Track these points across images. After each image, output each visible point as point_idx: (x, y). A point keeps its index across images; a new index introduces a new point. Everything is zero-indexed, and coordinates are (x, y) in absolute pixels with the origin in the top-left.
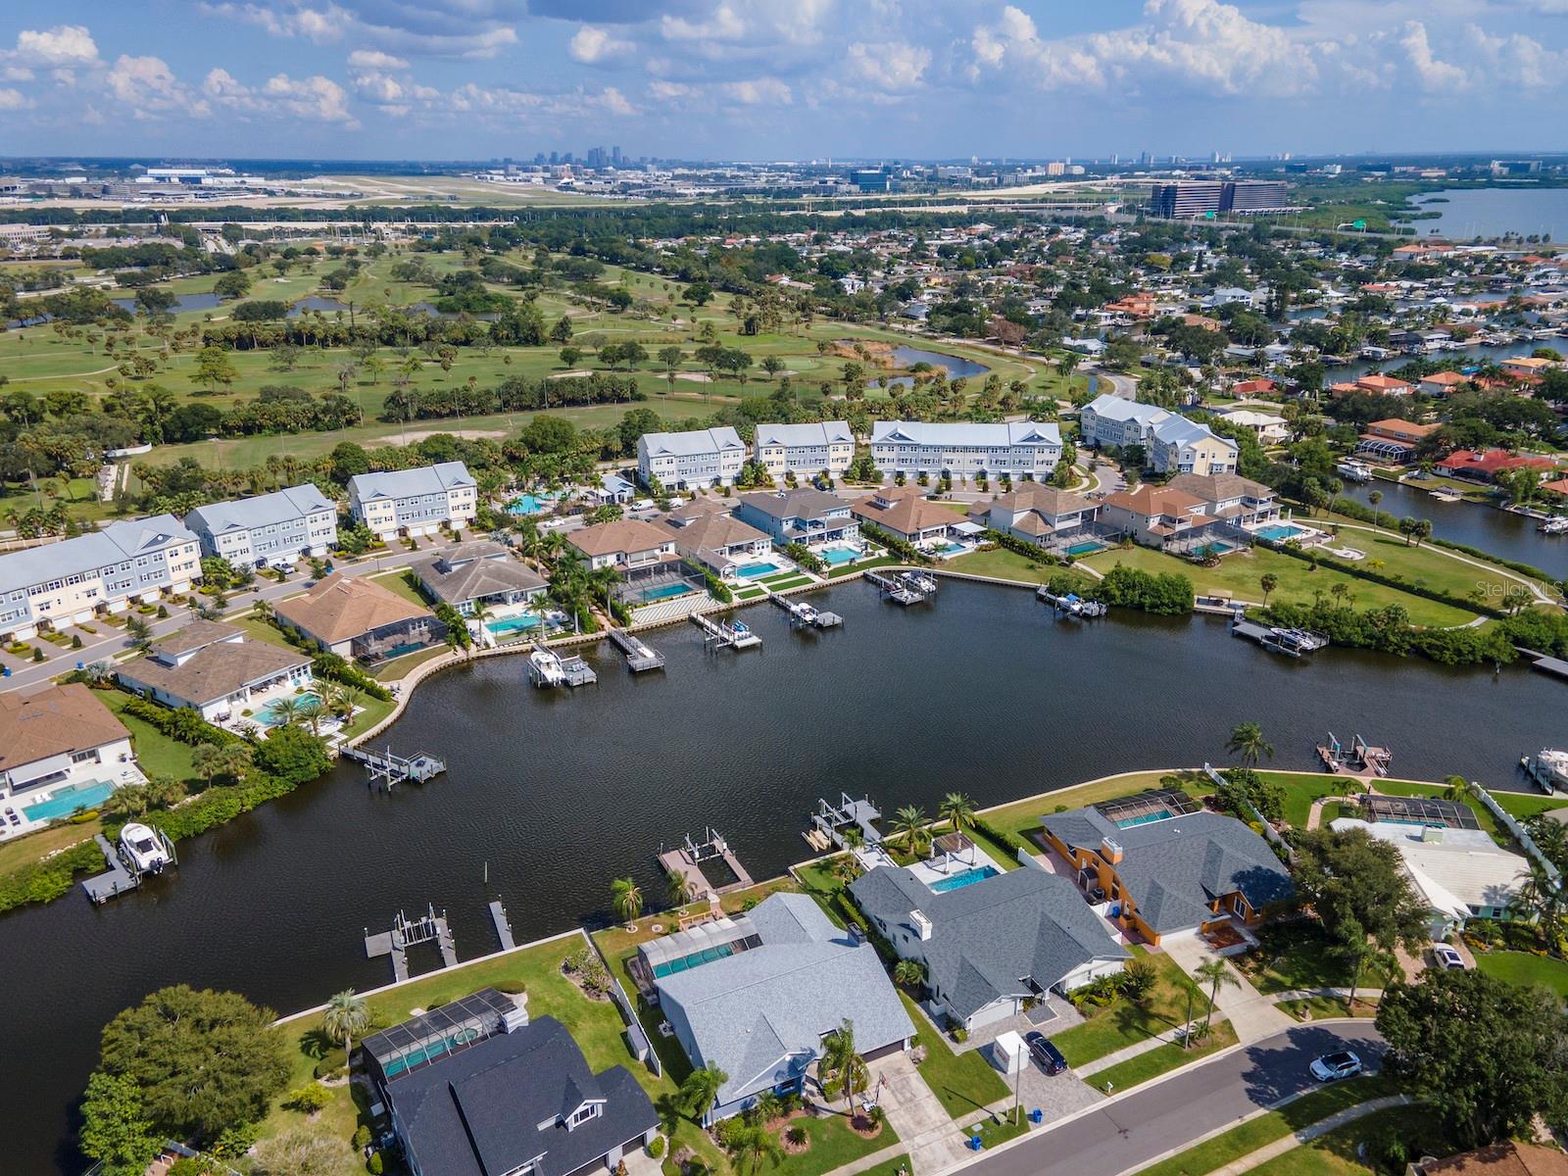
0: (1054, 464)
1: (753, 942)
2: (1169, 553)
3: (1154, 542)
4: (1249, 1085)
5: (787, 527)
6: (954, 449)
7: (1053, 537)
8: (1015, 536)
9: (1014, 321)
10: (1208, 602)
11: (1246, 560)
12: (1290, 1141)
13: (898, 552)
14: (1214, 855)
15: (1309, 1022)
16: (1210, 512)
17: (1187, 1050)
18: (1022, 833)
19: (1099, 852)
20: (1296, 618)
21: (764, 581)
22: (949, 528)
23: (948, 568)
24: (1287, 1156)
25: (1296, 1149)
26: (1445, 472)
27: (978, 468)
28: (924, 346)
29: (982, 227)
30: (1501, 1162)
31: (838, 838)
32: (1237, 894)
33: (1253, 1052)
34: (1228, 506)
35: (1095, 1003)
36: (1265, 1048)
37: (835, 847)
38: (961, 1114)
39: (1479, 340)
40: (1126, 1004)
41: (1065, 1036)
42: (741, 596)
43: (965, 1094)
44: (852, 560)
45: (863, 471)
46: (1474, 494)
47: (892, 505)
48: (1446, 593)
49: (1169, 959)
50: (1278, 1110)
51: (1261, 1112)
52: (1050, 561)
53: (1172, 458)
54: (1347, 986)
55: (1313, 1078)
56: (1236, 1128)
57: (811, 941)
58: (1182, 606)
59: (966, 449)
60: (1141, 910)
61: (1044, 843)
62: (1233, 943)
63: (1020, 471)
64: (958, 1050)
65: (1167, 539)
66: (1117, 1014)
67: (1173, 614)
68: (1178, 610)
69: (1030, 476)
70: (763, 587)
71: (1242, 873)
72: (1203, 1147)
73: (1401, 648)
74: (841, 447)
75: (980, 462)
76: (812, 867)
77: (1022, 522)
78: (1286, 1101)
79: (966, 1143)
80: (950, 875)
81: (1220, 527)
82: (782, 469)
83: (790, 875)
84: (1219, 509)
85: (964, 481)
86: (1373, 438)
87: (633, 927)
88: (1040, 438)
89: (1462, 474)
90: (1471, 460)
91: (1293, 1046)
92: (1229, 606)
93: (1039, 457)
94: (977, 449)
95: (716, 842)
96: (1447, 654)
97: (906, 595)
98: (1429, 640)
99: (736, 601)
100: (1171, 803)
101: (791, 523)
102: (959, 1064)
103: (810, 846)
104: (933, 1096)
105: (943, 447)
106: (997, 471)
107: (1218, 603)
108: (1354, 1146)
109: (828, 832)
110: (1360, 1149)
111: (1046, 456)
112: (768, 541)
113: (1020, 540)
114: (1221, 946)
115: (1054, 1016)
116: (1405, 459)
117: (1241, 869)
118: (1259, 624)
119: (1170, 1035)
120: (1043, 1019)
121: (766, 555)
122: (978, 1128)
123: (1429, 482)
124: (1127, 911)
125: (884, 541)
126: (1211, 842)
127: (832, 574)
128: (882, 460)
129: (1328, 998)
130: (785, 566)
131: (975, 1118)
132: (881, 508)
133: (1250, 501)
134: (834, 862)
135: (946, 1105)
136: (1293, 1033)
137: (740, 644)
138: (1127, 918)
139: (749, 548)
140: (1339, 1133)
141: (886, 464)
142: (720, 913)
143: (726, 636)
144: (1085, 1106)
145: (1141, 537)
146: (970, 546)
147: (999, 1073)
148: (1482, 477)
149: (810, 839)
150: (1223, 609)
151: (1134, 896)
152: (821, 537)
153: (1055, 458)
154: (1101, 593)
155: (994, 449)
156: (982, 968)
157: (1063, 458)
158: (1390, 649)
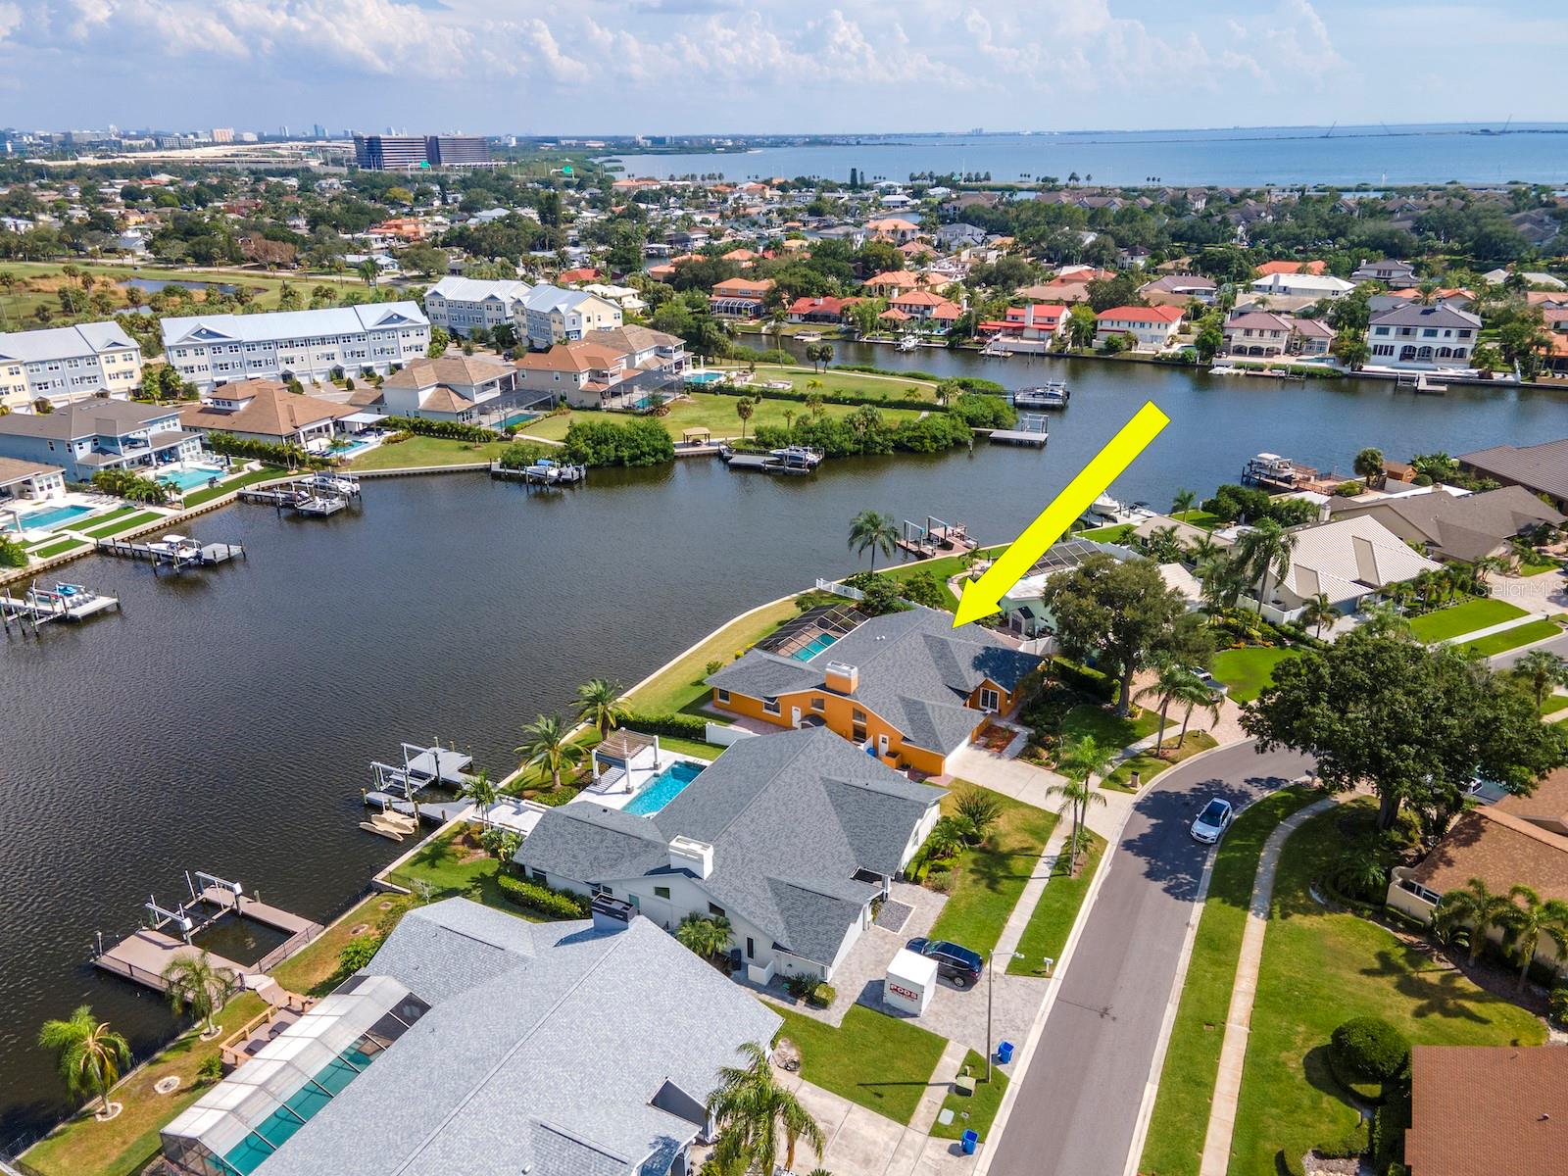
0: (426, 347)
1: (411, 1010)
2: (610, 411)
3: (590, 402)
4: (1162, 884)
5: (83, 453)
6: (291, 343)
7: (475, 412)
8: (426, 418)
9: (275, 239)
10: (687, 445)
11: (693, 405)
12: (1255, 927)
13: (278, 460)
14: (940, 650)
15: (1143, 791)
16: (631, 365)
17: (1074, 876)
18: (684, 710)
19: (823, 687)
20: (784, 438)
21: (75, 527)
22: (336, 424)
23: (358, 466)
24: (1269, 943)
25: (1268, 930)
26: (795, 319)
27: (330, 365)
28: (160, 276)
29: (164, 178)
30: (1484, 836)
31: (431, 810)
32: (985, 684)
33: (1128, 845)
34: (646, 358)
35: (942, 869)
36: (1134, 835)
37: (428, 824)
38: (911, 1111)
39: (730, 239)
40: (972, 856)
41: (942, 924)
42: (42, 553)
43: (891, 1077)
44: (212, 481)
45: (165, 388)
46: (829, 333)
47: (242, 406)
48: (885, 397)
49: (967, 784)
50: (1211, 894)
51: (1198, 908)
52: (488, 438)
53: (555, 327)
54: (1139, 739)
55: (1203, 845)
56: (1198, 939)
57: (524, 959)
58: (665, 452)
59: (307, 341)
60: (910, 736)
61: (720, 712)
62: (1009, 741)
63: (385, 363)
64: (833, 1017)
65: (603, 395)
66: (972, 871)
67: (657, 463)
68: (661, 457)
69: (398, 367)
70: (77, 535)
71: (976, 658)
72: (1191, 980)
73: (886, 447)
74: (118, 357)
75: (330, 357)
76: (414, 864)
77: (430, 401)
78: (1205, 882)
79: (952, 1151)
80: (636, 792)
81: (646, 378)
82: (28, 396)
83: (380, 890)
84: (638, 362)
85: (315, 383)
86: (720, 299)
87: (110, 1108)
88: (401, 318)
89: (810, 318)
90: (813, 305)
91: (1154, 821)
92: (709, 444)
93: (405, 342)
94: (323, 340)
95: (209, 894)
96: (927, 442)
97: (319, 504)
98: (907, 434)
99: (36, 562)
100: (823, 624)
101: (88, 446)
102: (847, 1037)
103: (386, 839)
104: (855, 1106)
105: (276, 342)
106: (356, 366)
107: (696, 443)
108: (1308, 897)
109: (409, 807)
110: (1315, 896)
111: (413, 340)
112: (56, 476)
113: (437, 422)
114: (1001, 749)
115: (908, 909)
116: (757, 313)
117: (973, 655)
118: (750, 452)
119: (1042, 870)
120: (901, 920)
121: (62, 498)
122: (947, 1117)
123: (786, 329)
124: (884, 748)
125: (250, 452)
126: (925, 637)
127: (189, 502)
128: (190, 369)
129: (1136, 757)
130: (105, 505)
131: (931, 1103)
132: (228, 413)
133: (662, 351)
134: (447, 842)
135: (880, 1110)
136: (1139, 807)
137: (79, 612)
138: (891, 754)
139: (25, 490)
140: (1279, 889)
141: (199, 372)
142: (298, 1000)
143: (48, 608)
144: (1037, 1005)
145: (572, 399)
146: (373, 441)
147: (909, 1021)
148: (827, 318)
149: (381, 827)
150: (703, 448)
151: (892, 724)
152: (144, 461)
153: (425, 340)
154: (569, 454)
155: (347, 338)
156: (803, 882)
157: (434, 340)
158: (878, 450)
